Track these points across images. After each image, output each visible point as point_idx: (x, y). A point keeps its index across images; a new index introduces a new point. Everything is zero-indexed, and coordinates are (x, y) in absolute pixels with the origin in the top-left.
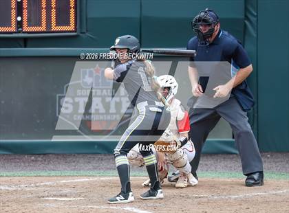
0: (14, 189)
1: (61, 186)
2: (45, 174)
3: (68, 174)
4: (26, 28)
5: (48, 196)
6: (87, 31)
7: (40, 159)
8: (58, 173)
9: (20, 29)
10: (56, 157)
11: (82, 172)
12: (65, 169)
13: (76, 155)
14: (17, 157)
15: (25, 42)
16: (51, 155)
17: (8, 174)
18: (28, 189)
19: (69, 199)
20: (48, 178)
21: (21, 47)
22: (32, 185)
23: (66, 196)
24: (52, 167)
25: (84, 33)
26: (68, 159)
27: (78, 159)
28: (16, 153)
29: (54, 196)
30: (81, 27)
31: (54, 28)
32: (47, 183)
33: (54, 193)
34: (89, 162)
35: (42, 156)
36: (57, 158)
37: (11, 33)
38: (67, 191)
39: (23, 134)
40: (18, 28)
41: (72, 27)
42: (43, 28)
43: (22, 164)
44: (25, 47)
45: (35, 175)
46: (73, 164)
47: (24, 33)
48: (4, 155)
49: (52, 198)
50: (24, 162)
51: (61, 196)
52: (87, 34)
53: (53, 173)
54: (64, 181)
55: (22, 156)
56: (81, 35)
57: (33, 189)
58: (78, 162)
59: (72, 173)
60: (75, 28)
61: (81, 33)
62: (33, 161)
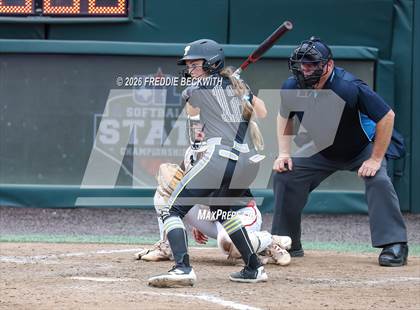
0: (25, 261)
1: (99, 259)
2: (74, 239)
3: (111, 241)
4: (48, 9)
5: (77, 275)
6: (144, 15)
7: (65, 215)
8: (94, 238)
9: (38, 10)
10: (92, 212)
11: (132, 237)
12: (105, 233)
13: (123, 211)
14: (30, 211)
15: (47, 30)
16: (83, 210)
17: (16, 238)
18: (46, 262)
19: (110, 280)
20: (77, 246)
21: (41, 38)
22: (53, 256)
23: (106, 275)
24: (85, 228)
25: (140, 18)
26: (111, 217)
27: (125, 217)
28: (28, 206)
29: (88, 274)
30: (135, 10)
31: (92, 10)
32: (77, 254)
33: (88, 270)
34: (144, 223)
35: (69, 211)
36: (94, 215)
37: (25, 15)
38: (107, 267)
39: (40, 176)
40: (36, 8)
41: (121, 9)
42: (75, 9)
43: (38, 223)
44: (46, 38)
45: (58, 240)
46: (119, 225)
47: (45, 15)
48: (9, 207)
49: (83, 278)
50: (40, 220)
51: (98, 275)
52: (145, 20)
53: (86, 239)
54: (103, 252)
55: (38, 210)
56: (134, 21)
57: (54, 262)
58: (126, 222)
59: (115, 239)
60: (126, 10)
61: (135, 18)
62: (55, 218)
